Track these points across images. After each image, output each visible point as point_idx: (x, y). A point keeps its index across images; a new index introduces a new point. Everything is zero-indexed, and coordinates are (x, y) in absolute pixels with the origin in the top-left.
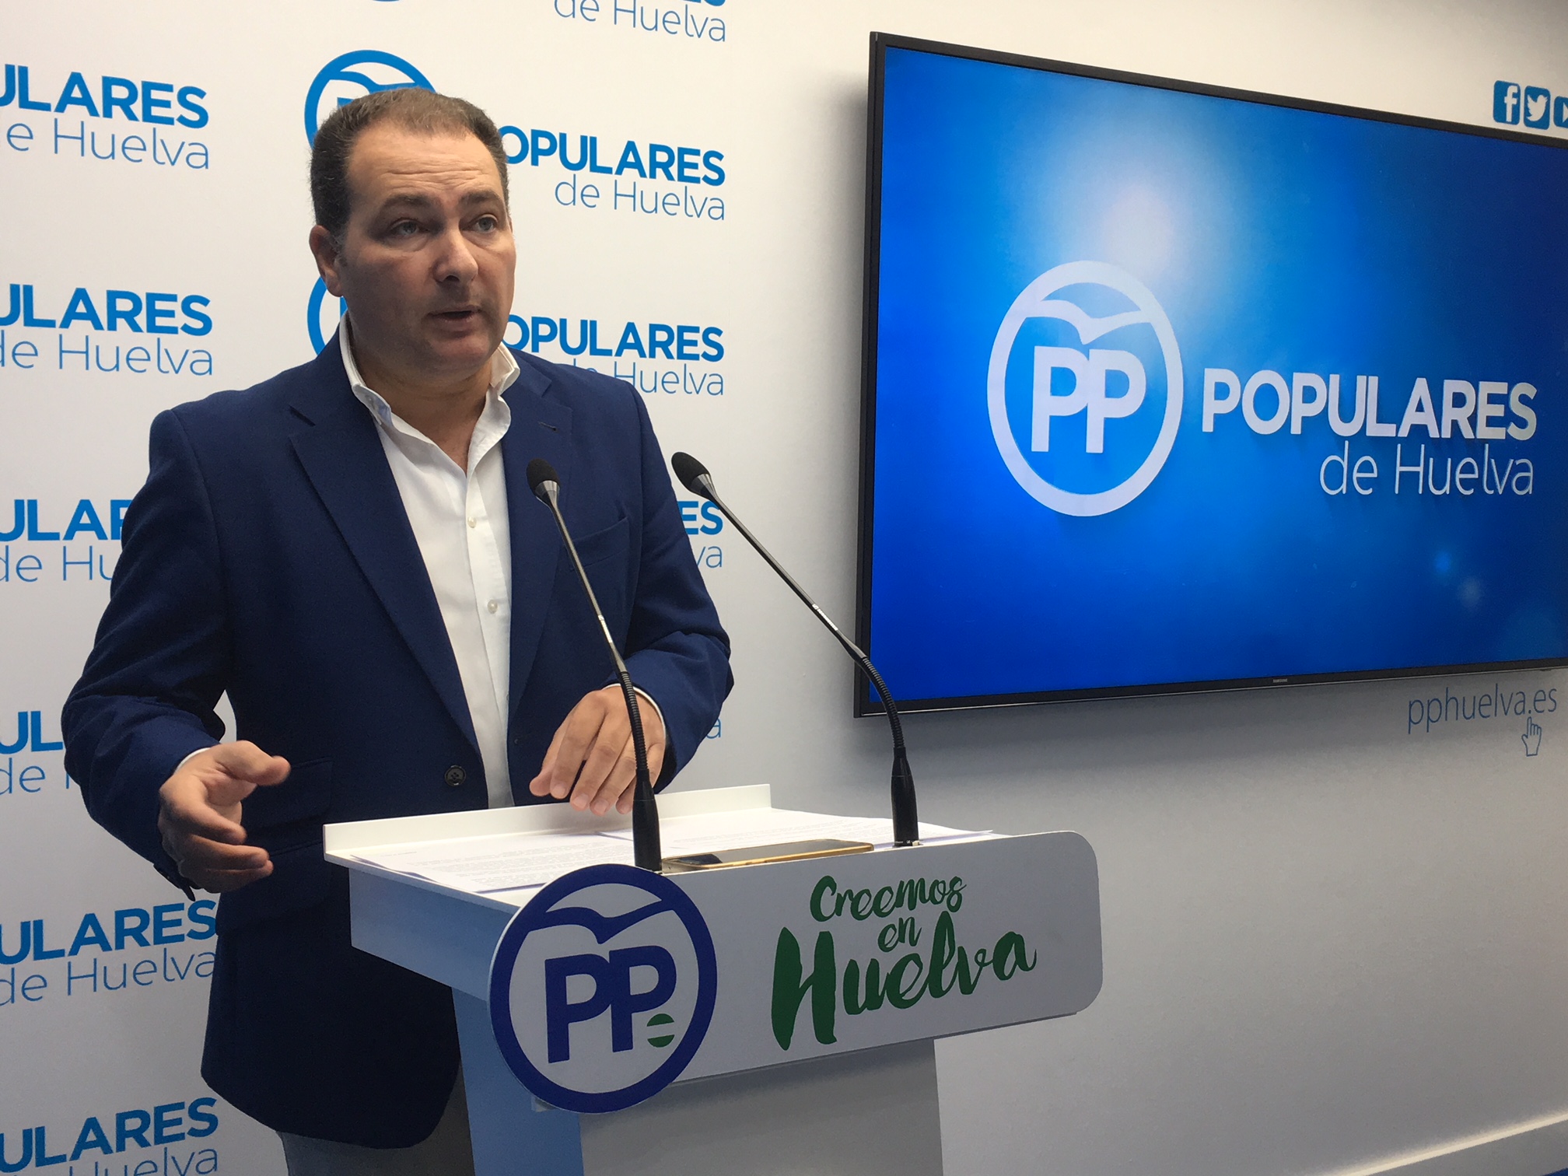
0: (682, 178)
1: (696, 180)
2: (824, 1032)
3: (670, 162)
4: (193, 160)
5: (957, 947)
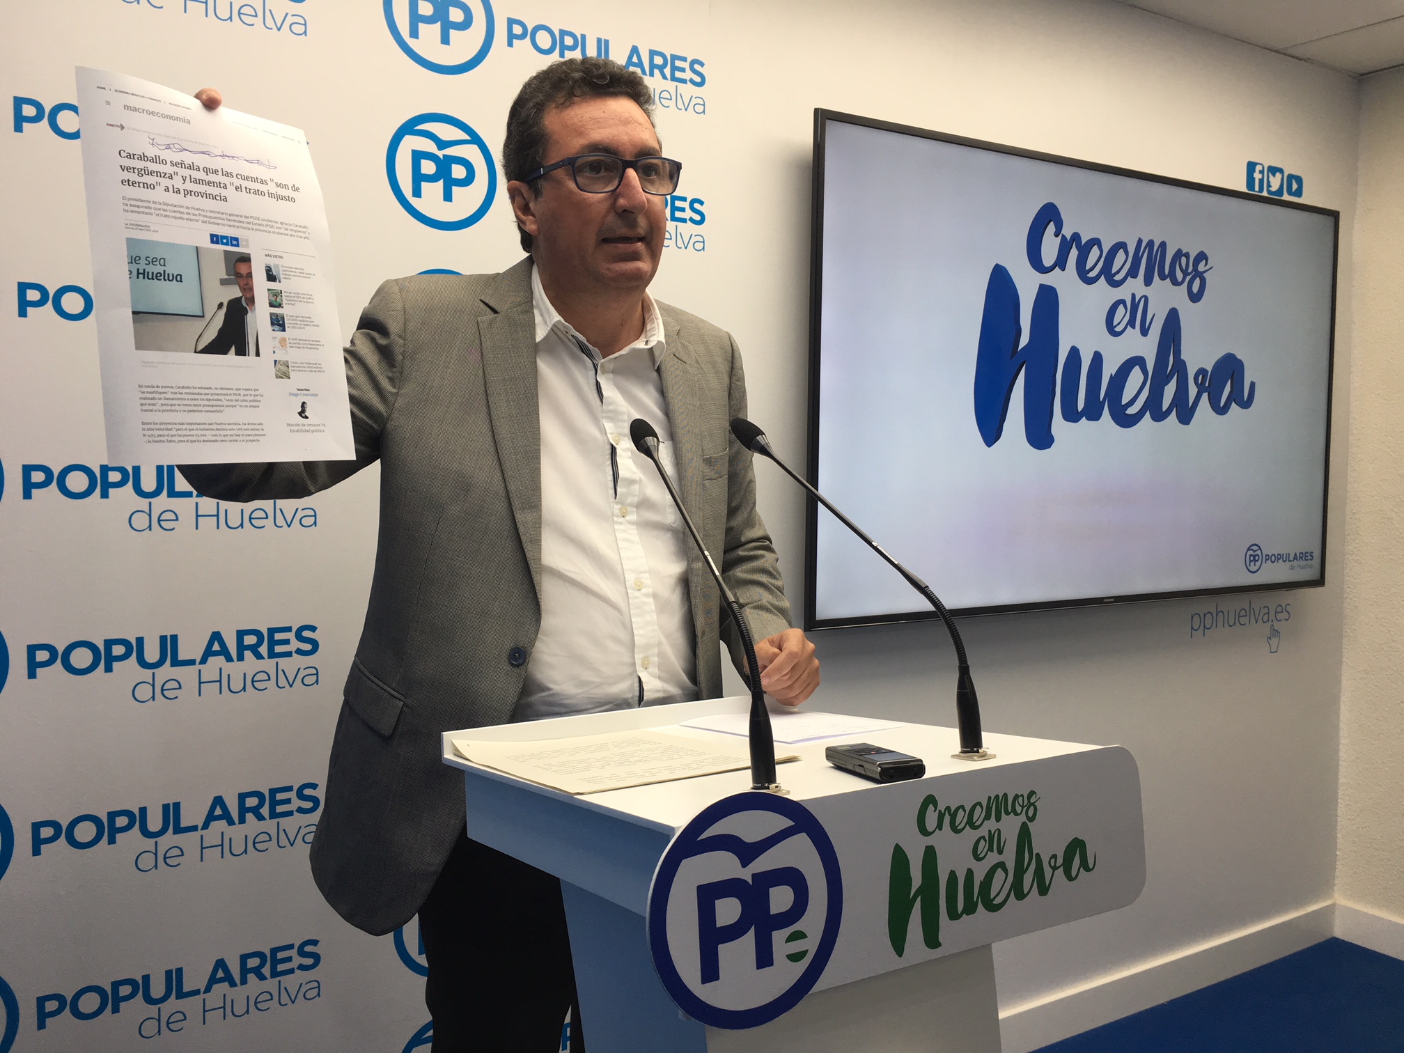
1: (684, 221)
2: (932, 940)
5: (1034, 853)
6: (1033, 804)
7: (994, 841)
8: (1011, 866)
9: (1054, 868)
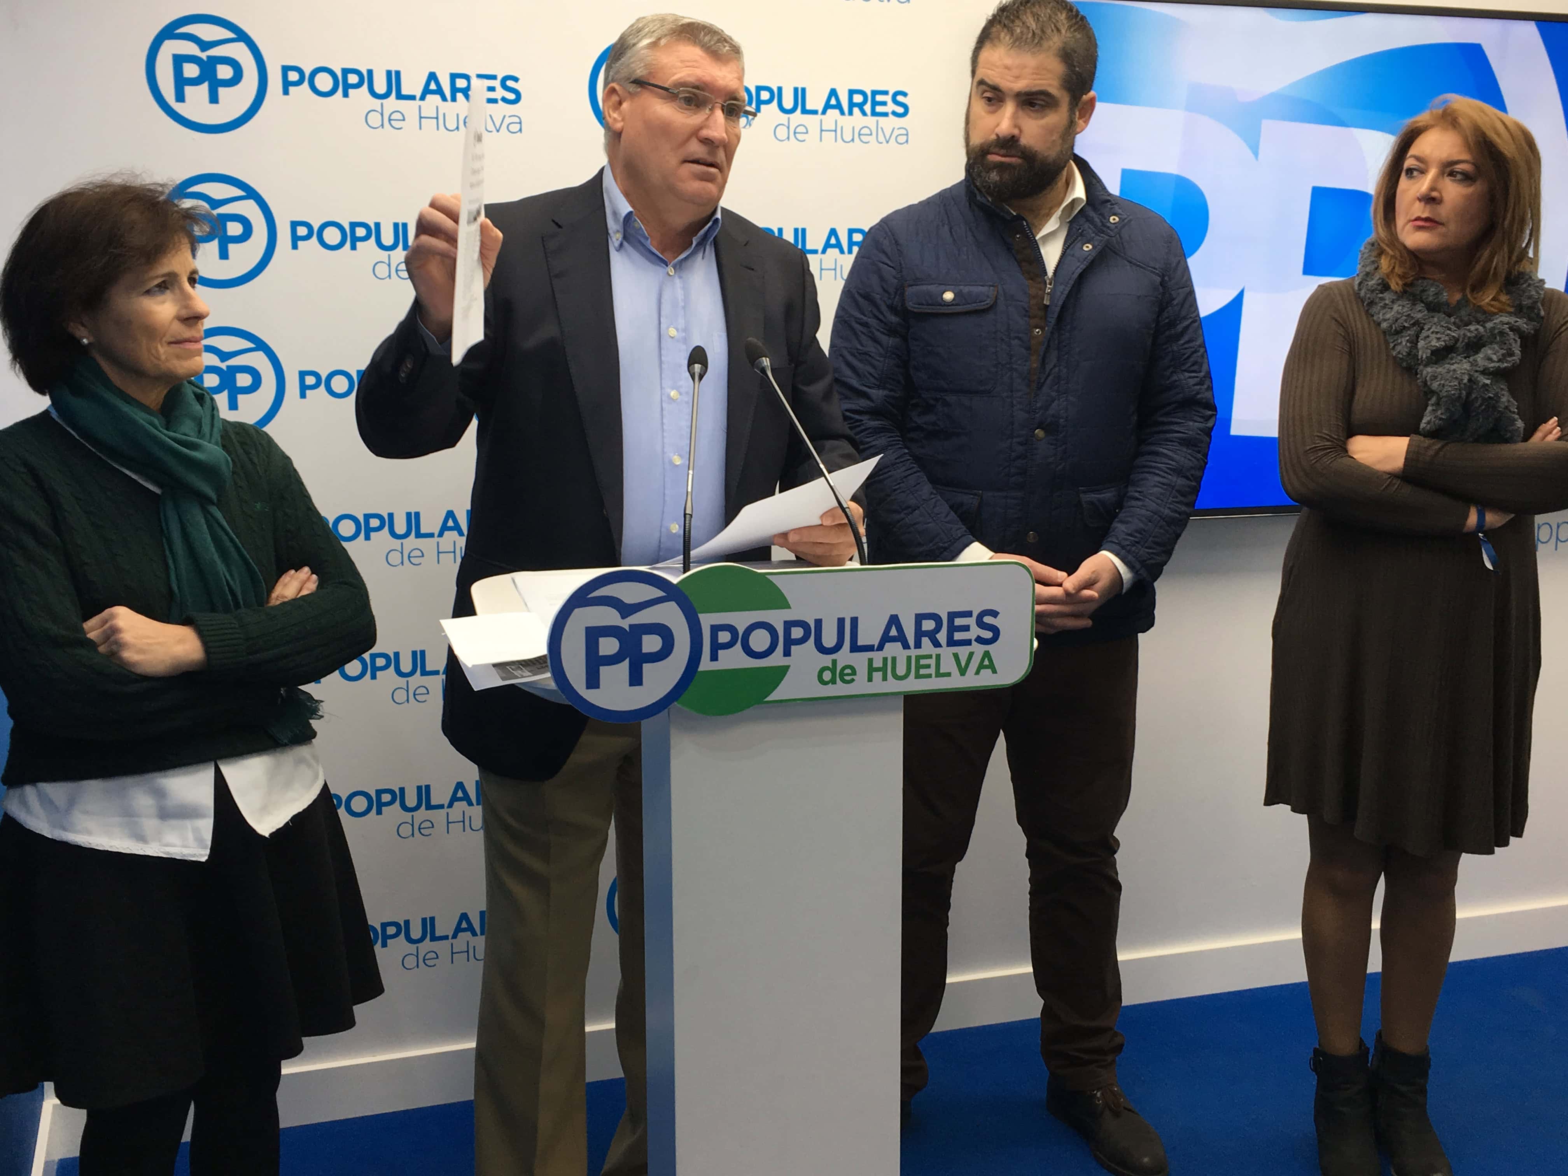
0: (874, 113)
1: (885, 115)
3: (865, 102)
4: (512, 128)
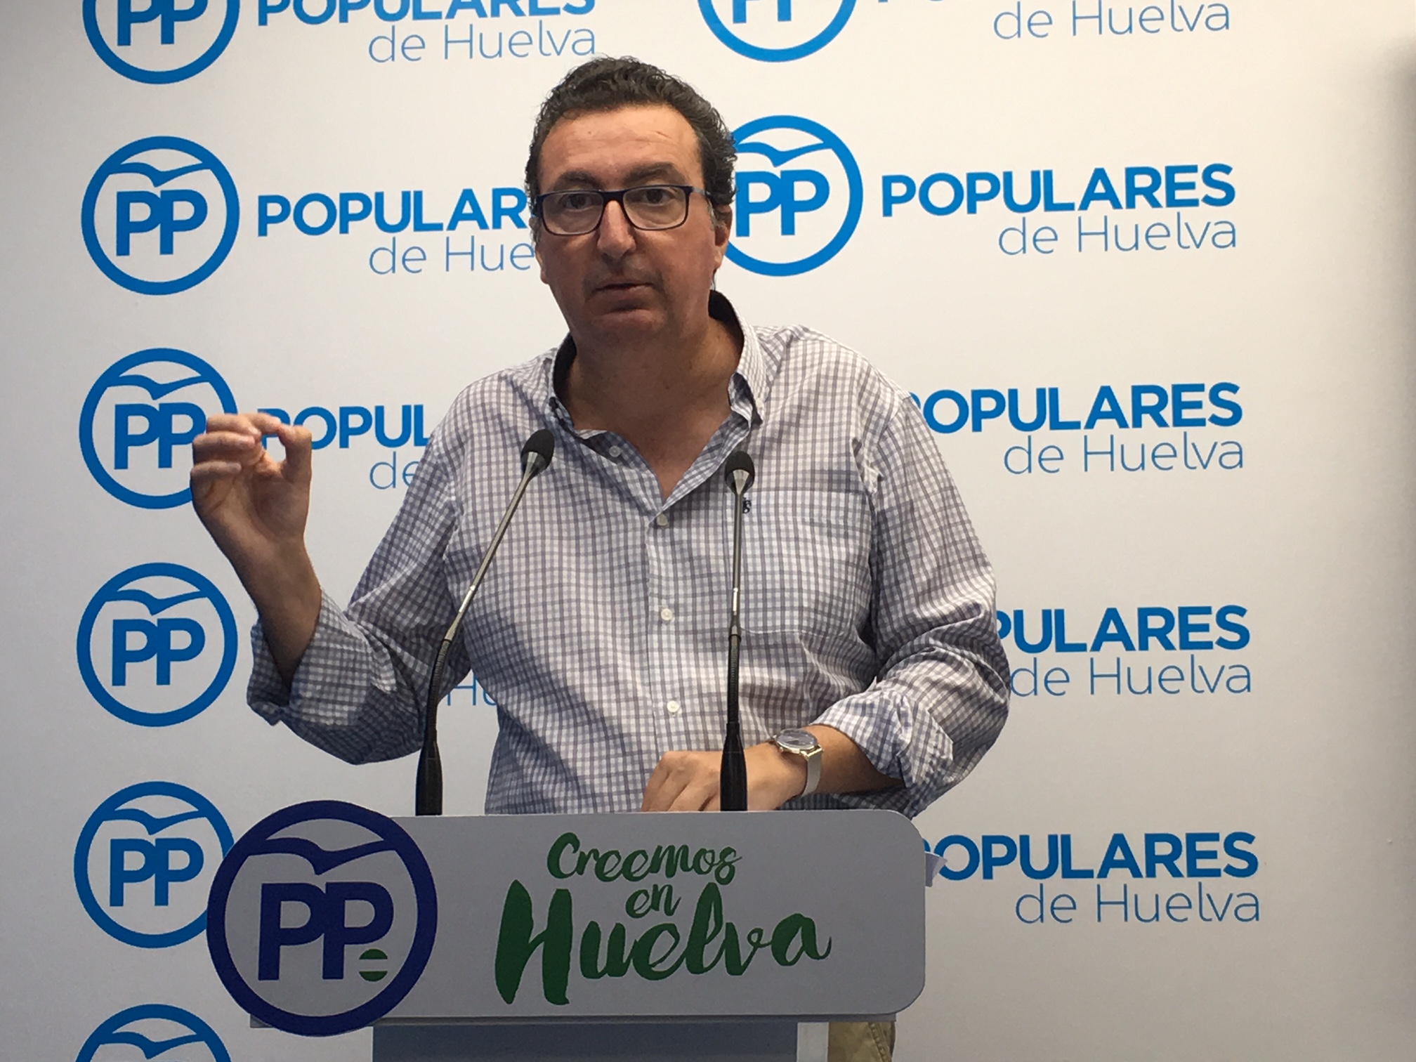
2: (555, 990)
5: (725, 920)
6: (730, 864)
7: (662, 899)
8: (685, 931)
9: (757, 946)
